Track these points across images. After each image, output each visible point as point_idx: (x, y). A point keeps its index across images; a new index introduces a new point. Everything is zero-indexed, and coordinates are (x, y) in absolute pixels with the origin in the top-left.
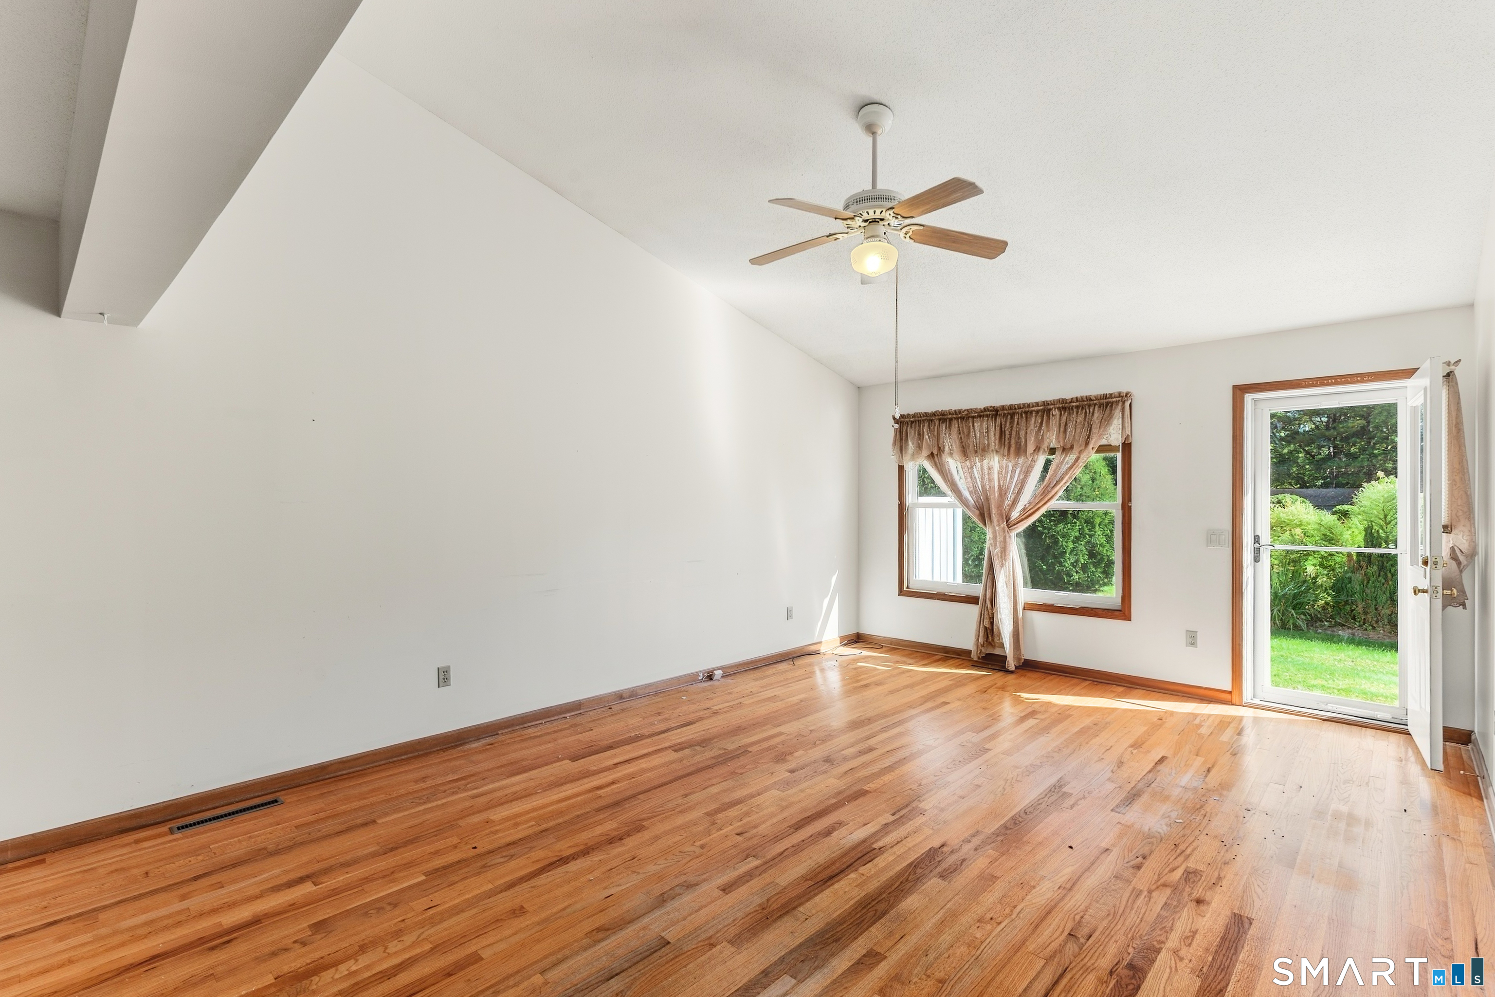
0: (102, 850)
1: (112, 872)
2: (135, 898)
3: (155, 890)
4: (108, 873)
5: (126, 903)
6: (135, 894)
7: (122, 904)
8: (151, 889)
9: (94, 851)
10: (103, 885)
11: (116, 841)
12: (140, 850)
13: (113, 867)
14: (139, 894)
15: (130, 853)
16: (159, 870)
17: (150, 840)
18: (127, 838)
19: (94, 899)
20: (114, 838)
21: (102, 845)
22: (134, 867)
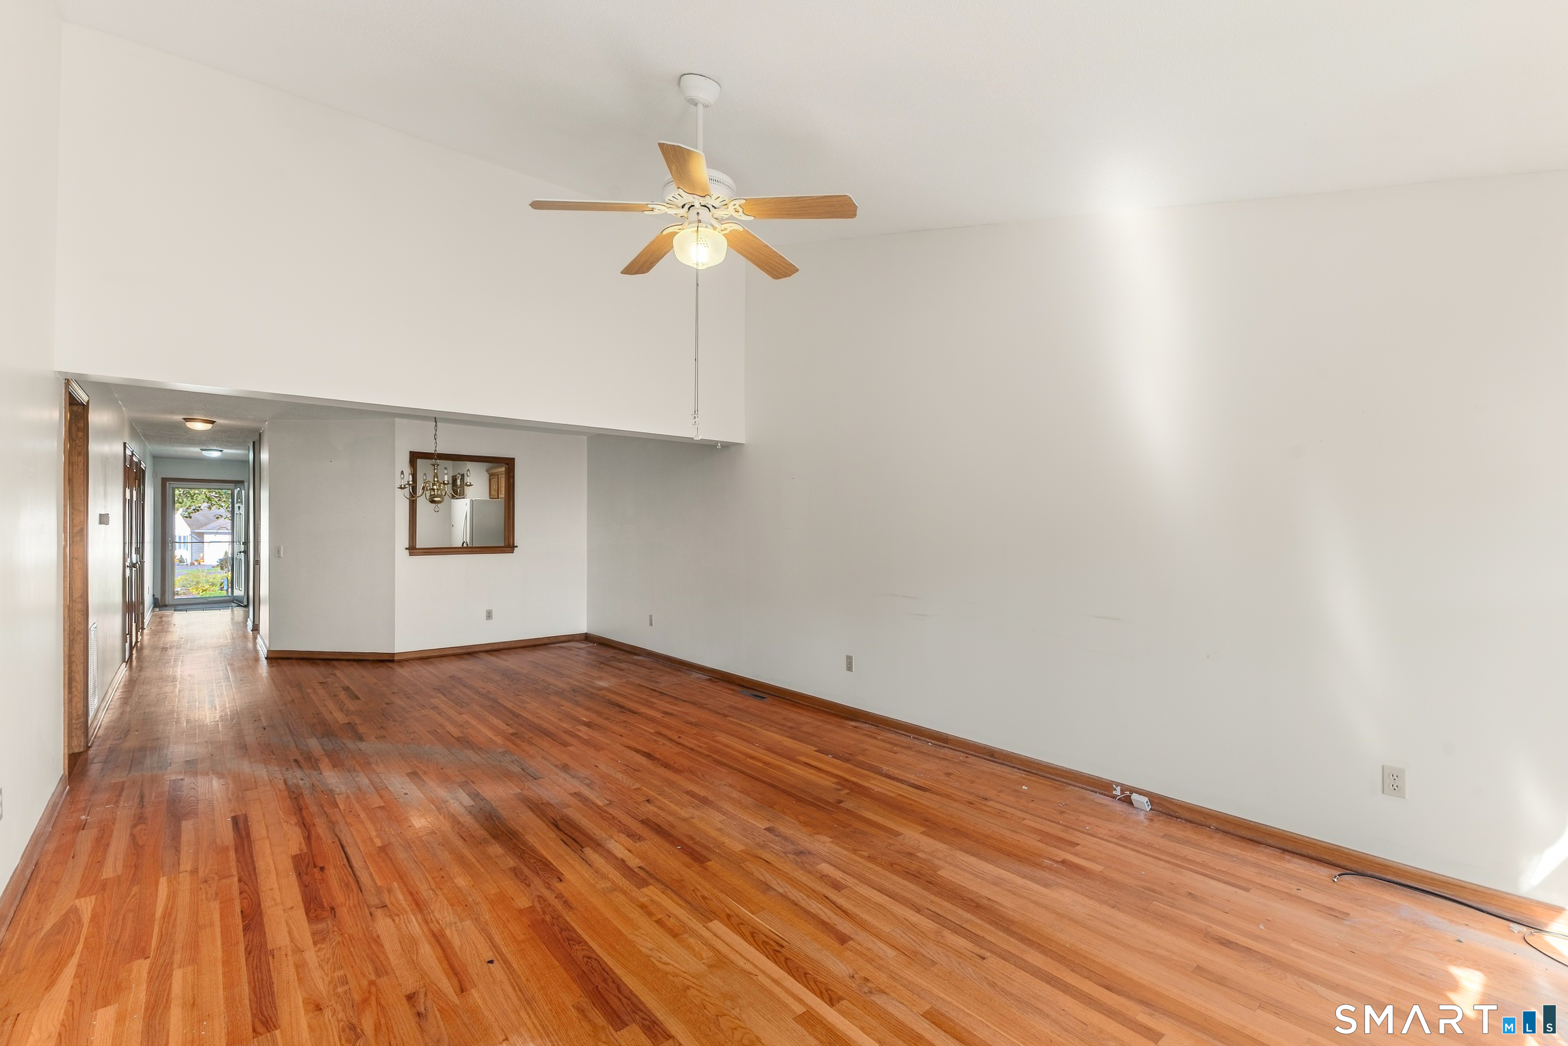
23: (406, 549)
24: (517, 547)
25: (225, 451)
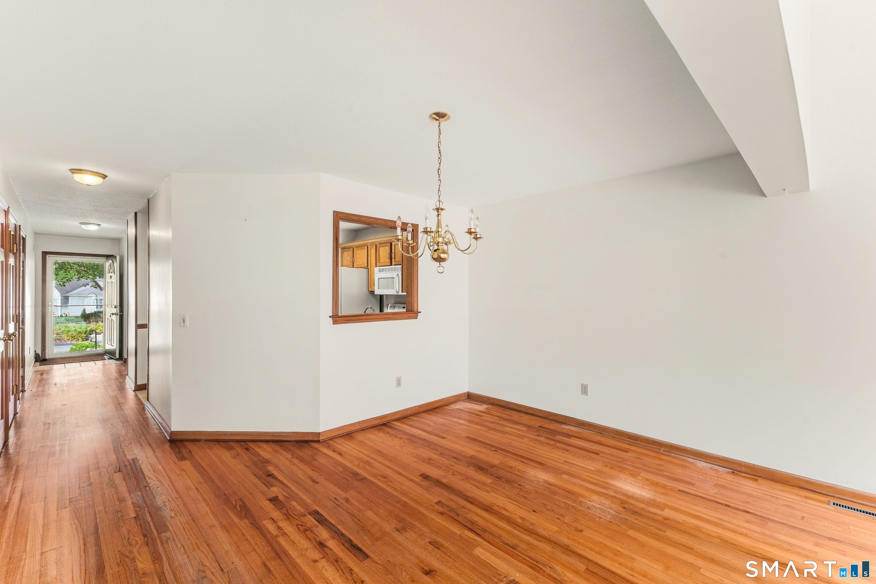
0: (786, 491)
1: (786, 505)
2: (790, 526)
3: (803, 529)
4: (783, 505)
5: (785, 525)
6: (792, 524)
7: (782, 525)
8: (802, 528)
9: (782, 489)
10: (778, 509)
11: (795, 491)
12: (806, 503)
13: (787, 503)
14: (793, 526)
15: (799, 501)
16: (811, 520)
17: (814, 500)
18: (802, 492)
19: (771, 513)
20: (795, 488)
21: (787, 488)
22: (797, 510)
23: (330, 317)
24: (420, 312)
25: (104, 225)
